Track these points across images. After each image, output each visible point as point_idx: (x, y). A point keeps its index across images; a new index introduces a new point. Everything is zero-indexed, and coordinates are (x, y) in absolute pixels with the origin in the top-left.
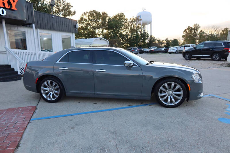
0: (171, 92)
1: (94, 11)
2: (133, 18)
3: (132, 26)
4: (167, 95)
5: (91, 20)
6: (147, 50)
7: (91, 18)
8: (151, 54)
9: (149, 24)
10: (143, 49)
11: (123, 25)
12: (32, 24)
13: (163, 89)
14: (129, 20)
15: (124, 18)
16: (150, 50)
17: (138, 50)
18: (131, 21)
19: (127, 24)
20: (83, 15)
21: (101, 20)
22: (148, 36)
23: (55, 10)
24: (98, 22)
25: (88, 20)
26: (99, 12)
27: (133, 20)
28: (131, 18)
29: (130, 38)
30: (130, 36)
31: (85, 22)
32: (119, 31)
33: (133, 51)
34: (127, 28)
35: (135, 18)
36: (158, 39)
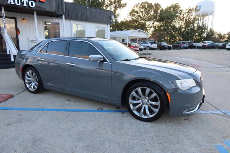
0: (146, 100)
1: (146, 2)
2: (190, 8)
3: (188, 18)
4: (141, 104)
5: (142, 12)
6: (200, 44)
7: (142, 10)
8: (204, 50)
9: (210, 15)
10: (194, 44)
11: (177, 16)
12: (62, 15)
13: (135, 95)
14: (184, 11)
15: (179, 9)
16: (203, 45)
17: (187, 45)
18: (187, 12)
19: (182, 15)
20: (134, 6)
21: (153, 11)
22: (207, 29)
23: (108, 3)
24: (149, 13)
25: (139, 12)
26: (151, 3)
27: (189, 11)
28: (187, 9)
29: (184, 31)
30: (184, 29)
31: (135, 14)
32: (171, 23)
33: (182, 45)
34: (181, 20)
35: (192, 9)
36: (218, 33)
